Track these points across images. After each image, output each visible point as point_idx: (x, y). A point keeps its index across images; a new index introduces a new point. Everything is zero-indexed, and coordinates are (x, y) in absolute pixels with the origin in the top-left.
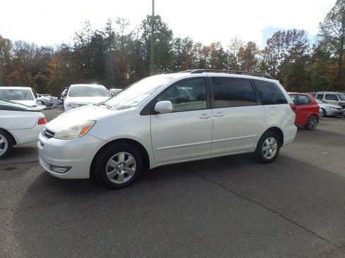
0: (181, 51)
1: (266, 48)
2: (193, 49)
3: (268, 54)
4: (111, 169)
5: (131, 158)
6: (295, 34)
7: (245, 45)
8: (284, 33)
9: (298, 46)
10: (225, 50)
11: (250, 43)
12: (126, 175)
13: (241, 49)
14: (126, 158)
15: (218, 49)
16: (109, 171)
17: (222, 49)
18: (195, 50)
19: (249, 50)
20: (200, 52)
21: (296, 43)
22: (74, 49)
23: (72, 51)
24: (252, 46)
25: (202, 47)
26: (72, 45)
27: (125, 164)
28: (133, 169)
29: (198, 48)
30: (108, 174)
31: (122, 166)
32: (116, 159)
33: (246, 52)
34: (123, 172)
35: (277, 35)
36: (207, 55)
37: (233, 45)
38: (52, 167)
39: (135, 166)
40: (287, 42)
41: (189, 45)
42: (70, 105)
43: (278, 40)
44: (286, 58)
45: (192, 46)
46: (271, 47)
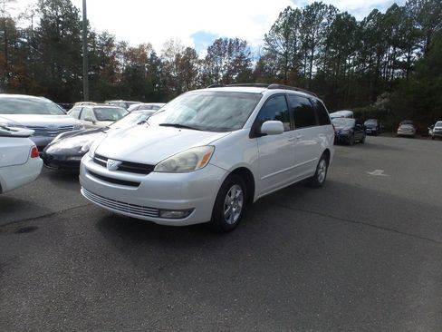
1: (207, 58)
2: (115, 49)
3: (209, 64)
4: (226, 207)
6: (237, 43)
7: (182, 51)
8: (226, 41)
9: (240, 58)
10: (158, 55)
11: (188, 49)
13: (178, 55)
15: (149, 53)
17: (154, 53)
18: (118, 52)
19: (187, 59)
20: (125, 55)
21: (239, 54)
24: (191, 53)
25: (127, 49)
29: (122, 50)
30: (225, 213)
33: (183, 60)
34: (234, 209)
35: (218, 42)
37: (169, 50)
38: (160, 212)
40: (230, 52)
41: (109, 44)
43: (219, 49)
44: (229, 71)
45: (113, 46)
46: (212, 56)
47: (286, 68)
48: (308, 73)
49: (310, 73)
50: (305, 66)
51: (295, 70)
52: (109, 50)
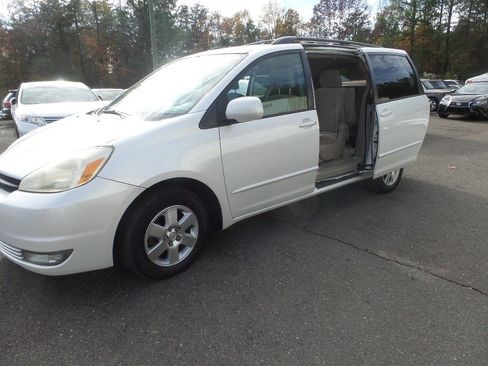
0: (190, 26)
1: (313, 20)
2: (208, 22)
3: (315, 27)
4: (154, 241)
5: (187, 215)
9: (355, 16)
10: (256, 24)
11: (290, 11)
12: (181, 248)
13: (278, 21)
14: (180, 215)
15: (245, 22)
16: (150, 246)
17: (251, 22)
18: (211, 24)
19: (289, 24)
20: (219, 28)
21: (352, 11)
22: (12, 25)
23: (9, 28)
24: (292, 16)
25: (221, 21)
26: (7, 19)
27: (178, 228)
28: (194, 234)
29: (215, 21)
30: (150, 252)
31: (175, 233)
32: (162, 221)
33: (285, 26)
34: (176, 243)
36: (229, 32)
37: (267, 15)
38: (26, 254)
39: (196, 228)
40: (341, 9)
41: (202, 17)
42: (26, 120)
43: (328, 7)
44: (340, 33)
45: (206, 18)
46: (319, 18)
47: (414, 22)
48: (445, 25)
49: (448, 25)
50: (440, 15)
51: (426, 22)
52: (202, 24)
